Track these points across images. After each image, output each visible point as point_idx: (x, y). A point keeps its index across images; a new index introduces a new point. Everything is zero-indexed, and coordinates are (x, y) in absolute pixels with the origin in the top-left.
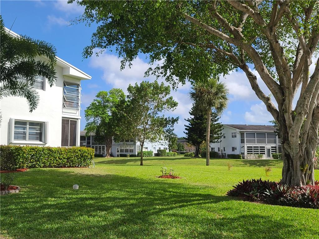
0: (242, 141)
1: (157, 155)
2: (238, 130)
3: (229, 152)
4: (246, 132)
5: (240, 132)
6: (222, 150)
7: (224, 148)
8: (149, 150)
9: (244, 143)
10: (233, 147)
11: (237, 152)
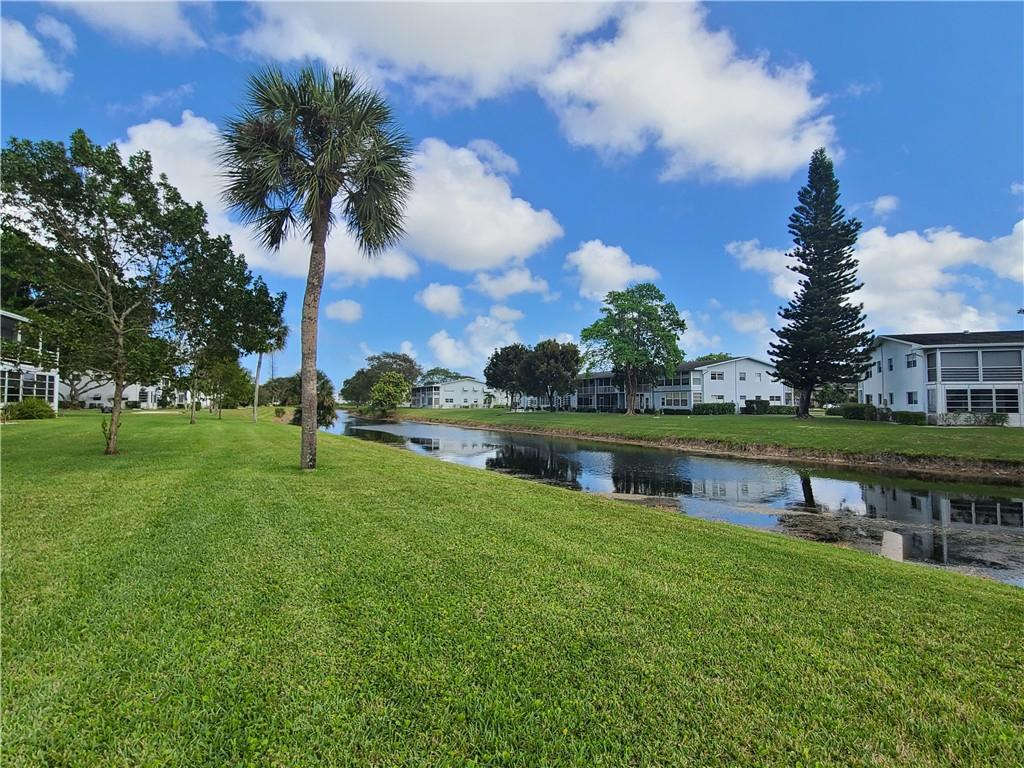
0: (932, 376)
1: (745, 411)
2: (915, 346)
3: (901, 405)
4: (940, 348)
5: (925, 350)
6: (885, 400)
7: (891, 395)
8: (727, 400)
9: (936, 380)
10: (910, 391)
11: (920, 407)
